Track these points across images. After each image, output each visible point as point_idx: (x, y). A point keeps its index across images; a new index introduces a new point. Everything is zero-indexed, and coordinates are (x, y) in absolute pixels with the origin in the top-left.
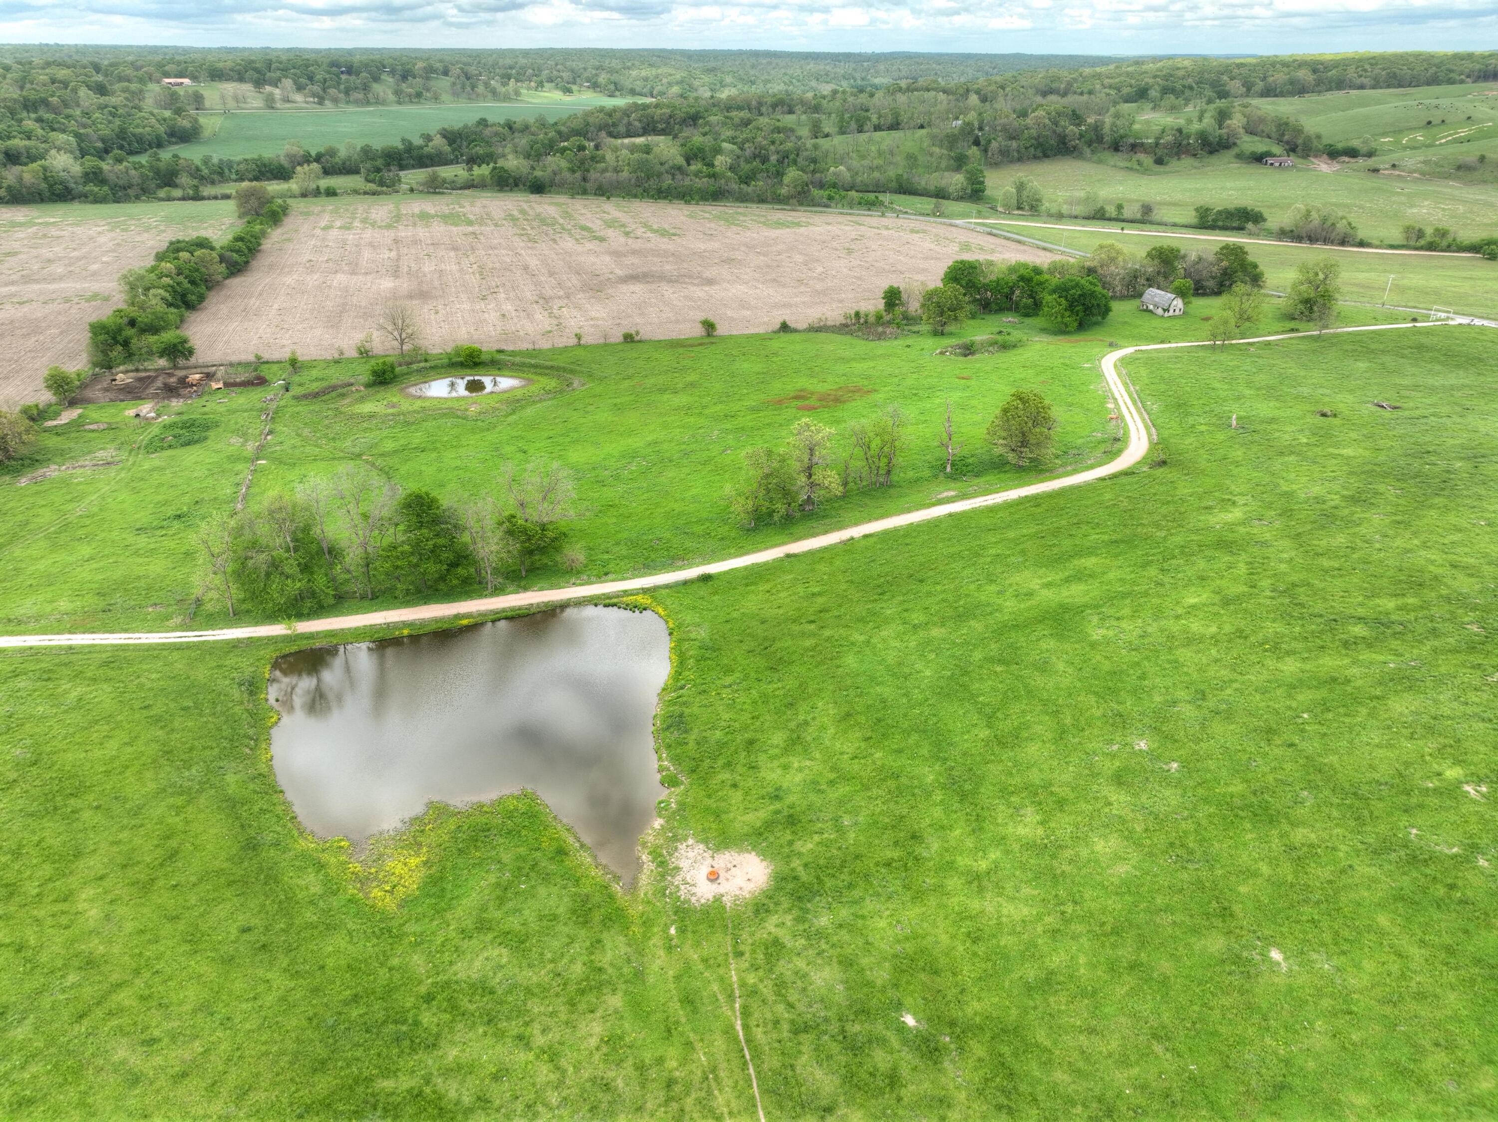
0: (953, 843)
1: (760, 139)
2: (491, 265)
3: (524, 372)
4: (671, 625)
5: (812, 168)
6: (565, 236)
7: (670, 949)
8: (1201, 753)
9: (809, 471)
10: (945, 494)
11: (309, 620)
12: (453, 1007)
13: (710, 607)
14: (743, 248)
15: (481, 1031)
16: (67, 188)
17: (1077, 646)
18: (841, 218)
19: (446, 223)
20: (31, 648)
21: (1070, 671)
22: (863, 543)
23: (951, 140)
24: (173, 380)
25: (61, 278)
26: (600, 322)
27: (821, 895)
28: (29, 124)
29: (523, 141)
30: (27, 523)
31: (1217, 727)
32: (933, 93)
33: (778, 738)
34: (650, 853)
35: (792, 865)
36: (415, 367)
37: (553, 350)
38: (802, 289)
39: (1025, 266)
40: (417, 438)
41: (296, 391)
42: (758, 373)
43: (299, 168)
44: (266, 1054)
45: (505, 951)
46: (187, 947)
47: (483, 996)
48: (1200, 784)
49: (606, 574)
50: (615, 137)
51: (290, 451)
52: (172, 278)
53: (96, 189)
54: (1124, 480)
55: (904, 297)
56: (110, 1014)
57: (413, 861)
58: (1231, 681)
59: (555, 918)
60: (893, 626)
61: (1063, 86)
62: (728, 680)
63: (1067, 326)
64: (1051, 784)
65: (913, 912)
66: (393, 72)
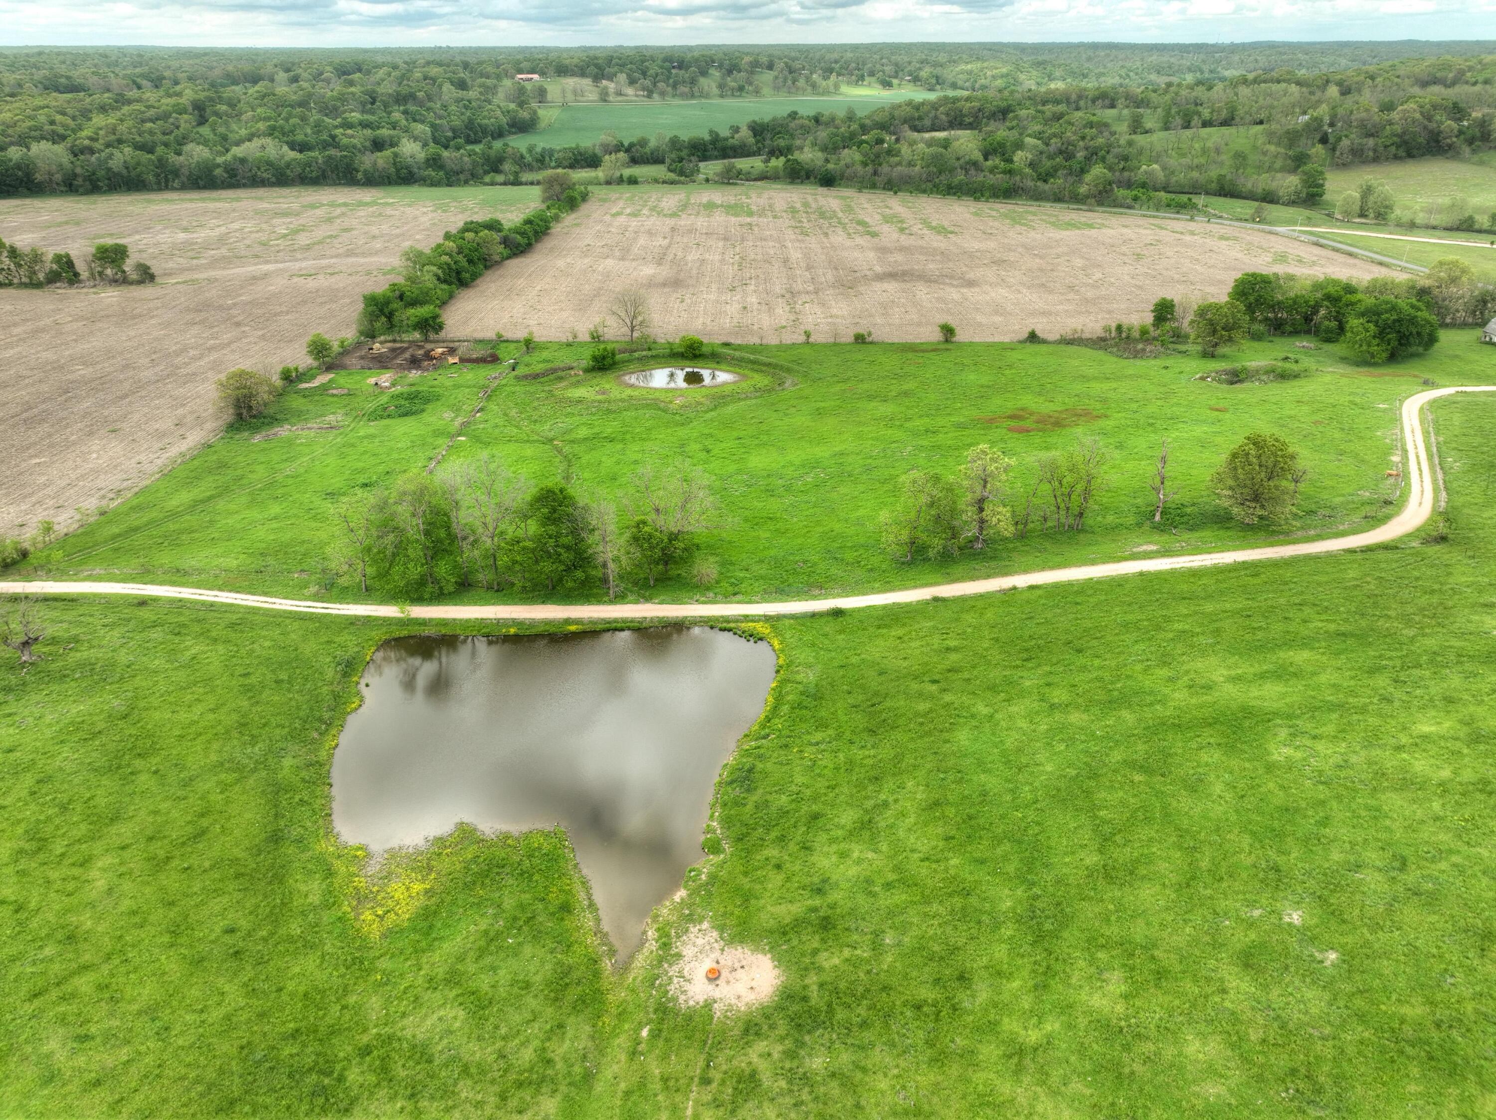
0: (1006, 997)
1: (1069, 134)
2: (753, 257)
3: (740, 367)
4: (781, 662)
5: (1121, 166)
6: (840, 231)
7: (633, 1054)
8: (1376, 946)
9: (980, 504)
10: (1145, 548)
11: (429, 605)
12: (384, 1070)
13: (831, 647)
14: (1020, 250)
15: (399, 1105)
16: (410, 172)
17: (1247, 765)
18: (1141, 221)
19: (728, 213)
20: (180, 600)
21: (1228, 796)
22: (1027, 595)
23: (1292, 137)
24: (421, 352)
25: (377, 253)
26: (839, 320)
27: (825, 1028)
28: (397, 116)
29: (823, 134)
30: (242, 478)
31: (1410, 914)
32: (1284, 85)
33: (848, 817)
34: (658, 930)
35: (807, 981)
36: (636, 355)
37: (781, 347)
38: (1071, 296)
39: (1335, 282)
40: (611, 427)
41: (521, 370)
42: (982, 387)
43: (607, 157)
44: (183, 1078)
45: (462, 1014)
46: (166, 939)
47: (418, 1063)
48: (1360, 991)
49: (735, 594)
50: (919, 131)
51: (490, 430)
52: (451, 256)
53: (433, 174)
54: (1381, 555)
55: (1178, 311)
56: (63, 998)
57: (417, 887)
58: (1450, 852)
59: (527, 986)
60: (1027, 702)
61: (1451, 75)
62: (818, 736)
63: (1373, 356)
64: (1155, 946)
65: (926, 1078)
66: (721, 66)
